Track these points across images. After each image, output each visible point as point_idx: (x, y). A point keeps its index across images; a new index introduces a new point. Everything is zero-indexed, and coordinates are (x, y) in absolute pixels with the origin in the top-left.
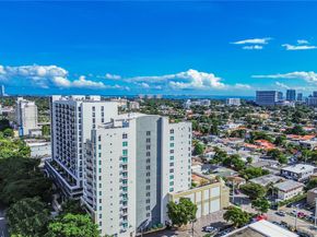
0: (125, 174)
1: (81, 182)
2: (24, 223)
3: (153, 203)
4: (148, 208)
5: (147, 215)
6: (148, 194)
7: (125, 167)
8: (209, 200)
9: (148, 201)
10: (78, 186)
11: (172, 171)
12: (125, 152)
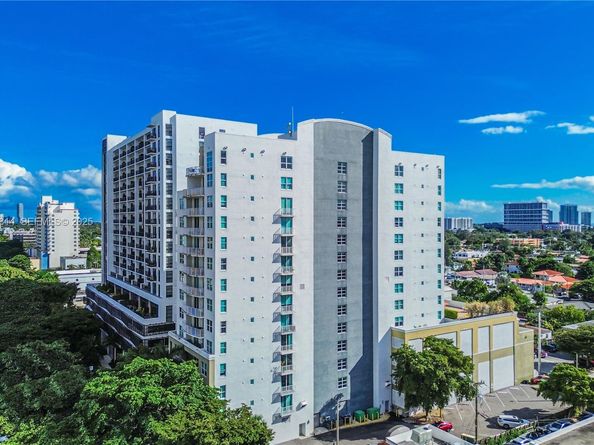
0: (286, 261)
1: (169, 309)
2: (19, 392)
3: (354, 353)
4: (343, 363)
5: (342, 382)
6: (342, 327)
7: (285, 241)
8: (490, 357)
9: (342, 345)
10: (161, 319)
11: (399, 272)
12: (287, 202)
